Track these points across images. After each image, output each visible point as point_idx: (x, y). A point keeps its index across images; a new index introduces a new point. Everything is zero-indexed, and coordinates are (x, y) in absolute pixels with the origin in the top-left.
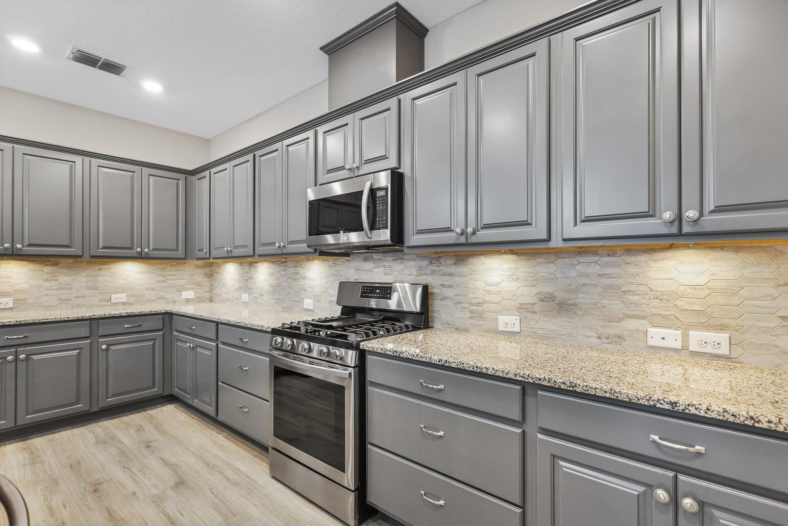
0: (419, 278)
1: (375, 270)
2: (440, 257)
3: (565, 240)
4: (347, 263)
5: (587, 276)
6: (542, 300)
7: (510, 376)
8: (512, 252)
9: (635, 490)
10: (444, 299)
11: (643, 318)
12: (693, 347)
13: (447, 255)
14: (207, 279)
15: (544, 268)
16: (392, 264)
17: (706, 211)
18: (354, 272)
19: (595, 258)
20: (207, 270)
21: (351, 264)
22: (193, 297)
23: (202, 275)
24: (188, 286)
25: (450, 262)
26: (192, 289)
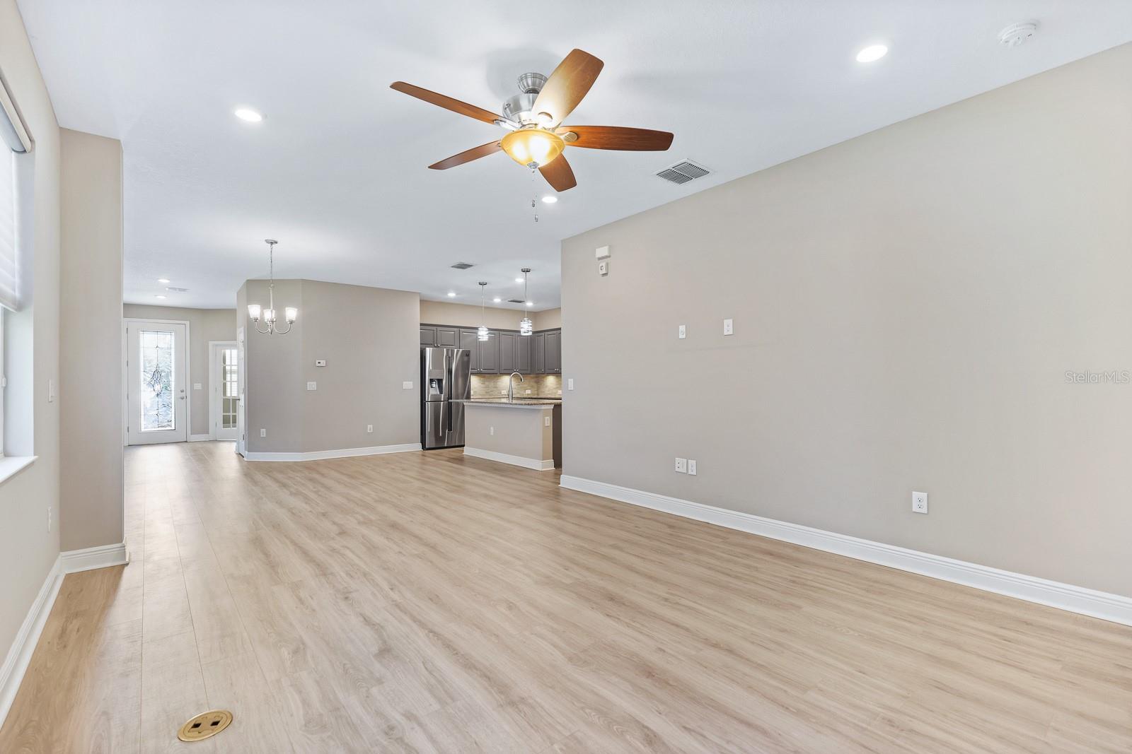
23: (534, 382)
24: (528, 386)
26: (530, 389)
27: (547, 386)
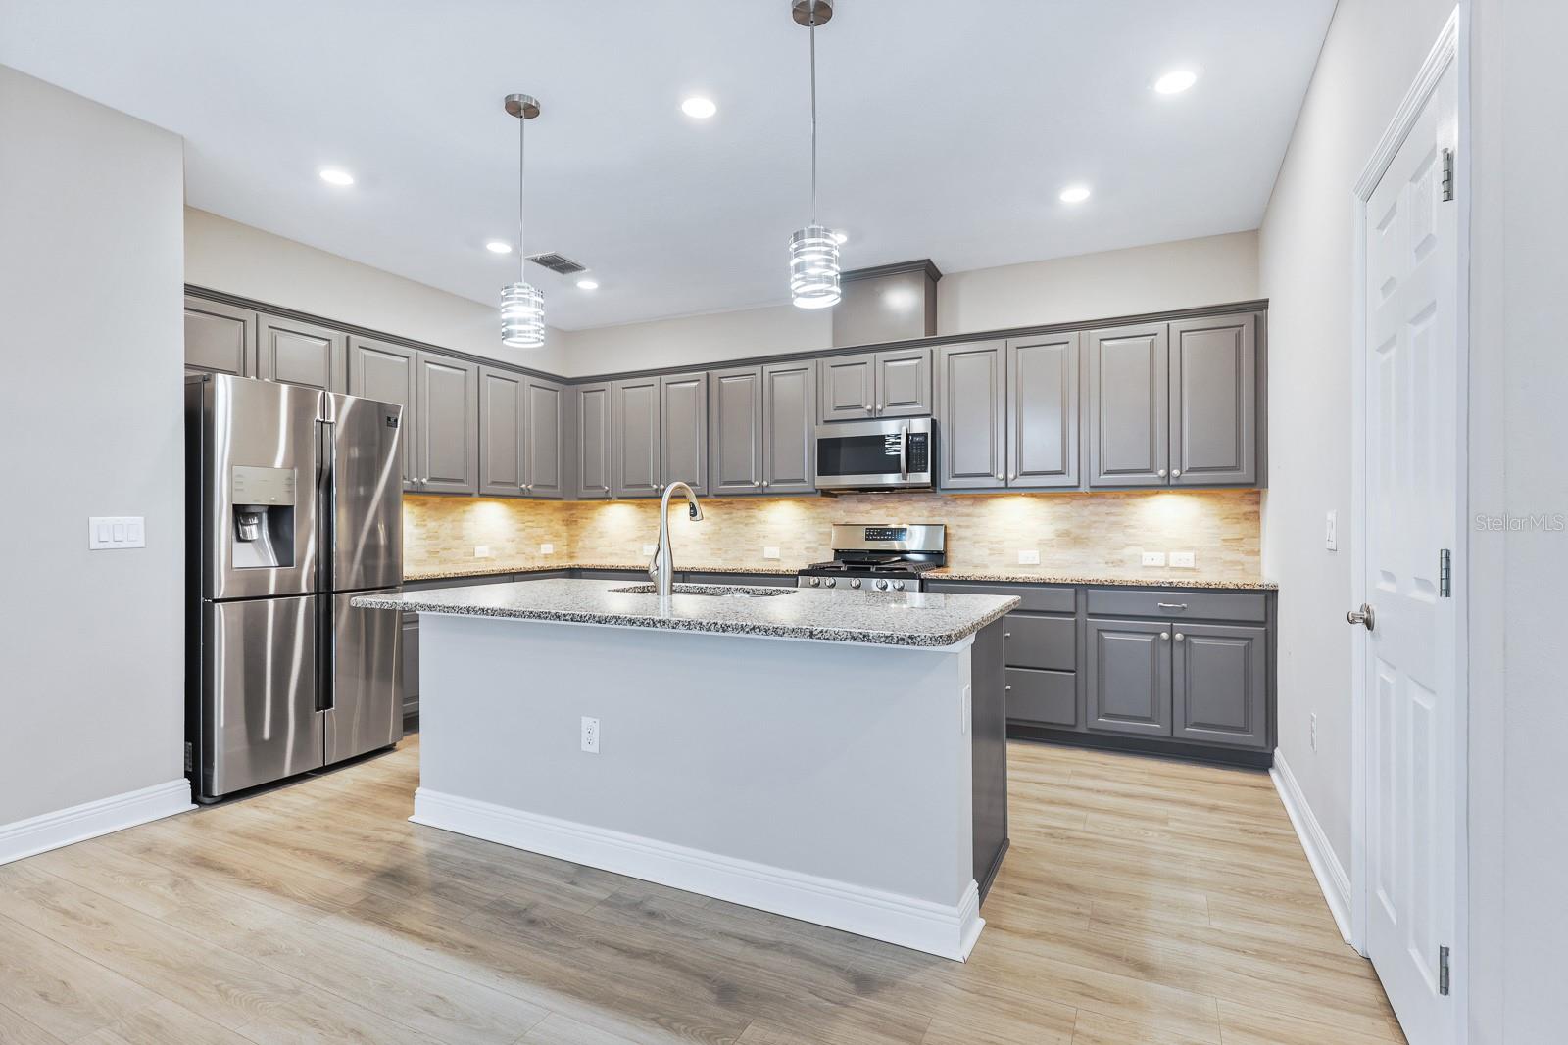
0: (931, 519)
1: (874, 512)
2: (956, 498)
3: (1091, 487)
4: (833, 505)
5: (1096, 514)
6: (1059, 536)
7: (1069, 581)
8: (1032, 495)
9: (1149, 638)
10: (960, 538)
11: (1139, 545)
12: (1172, 564)
13: (963, 497)
14: (565, 527)
15: (1059, 508)
16: (897, 505)
17: (1184, 471)
18: (843, 514)
19: (1104, 501)
20: (565, 515)
21: (839, 506)
22: (551, 552)
23: (560, 522)
24: (546, 537)
25: (969, 503)
26: (550, 541)
27: (601, 535)
